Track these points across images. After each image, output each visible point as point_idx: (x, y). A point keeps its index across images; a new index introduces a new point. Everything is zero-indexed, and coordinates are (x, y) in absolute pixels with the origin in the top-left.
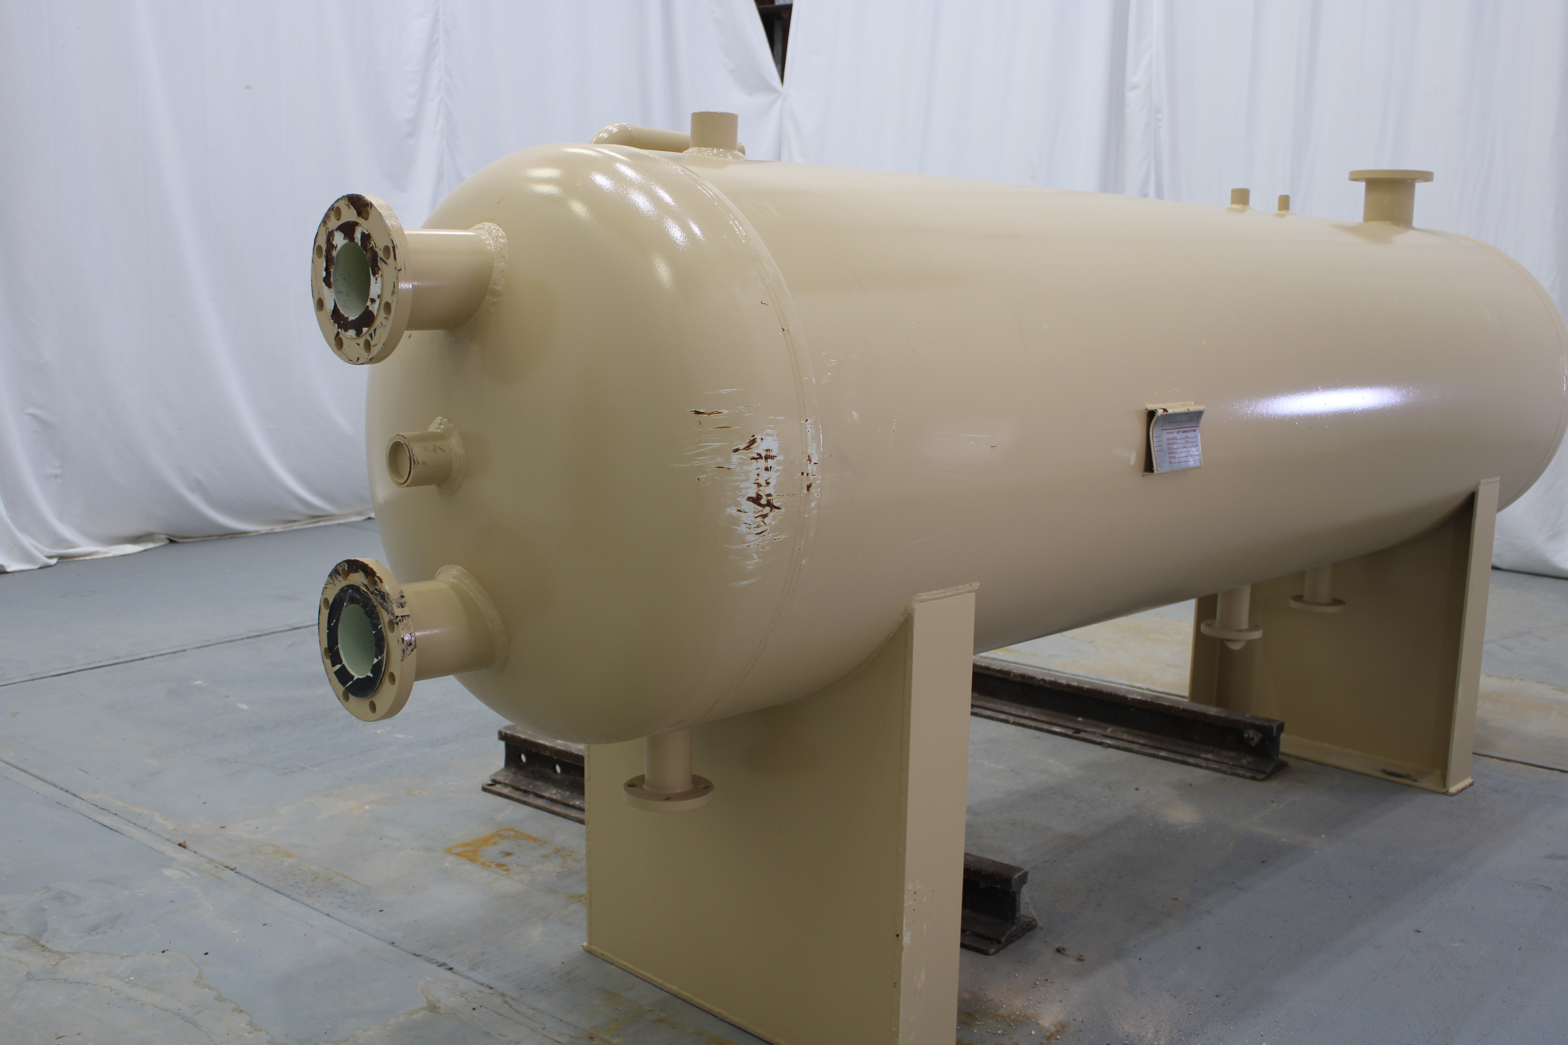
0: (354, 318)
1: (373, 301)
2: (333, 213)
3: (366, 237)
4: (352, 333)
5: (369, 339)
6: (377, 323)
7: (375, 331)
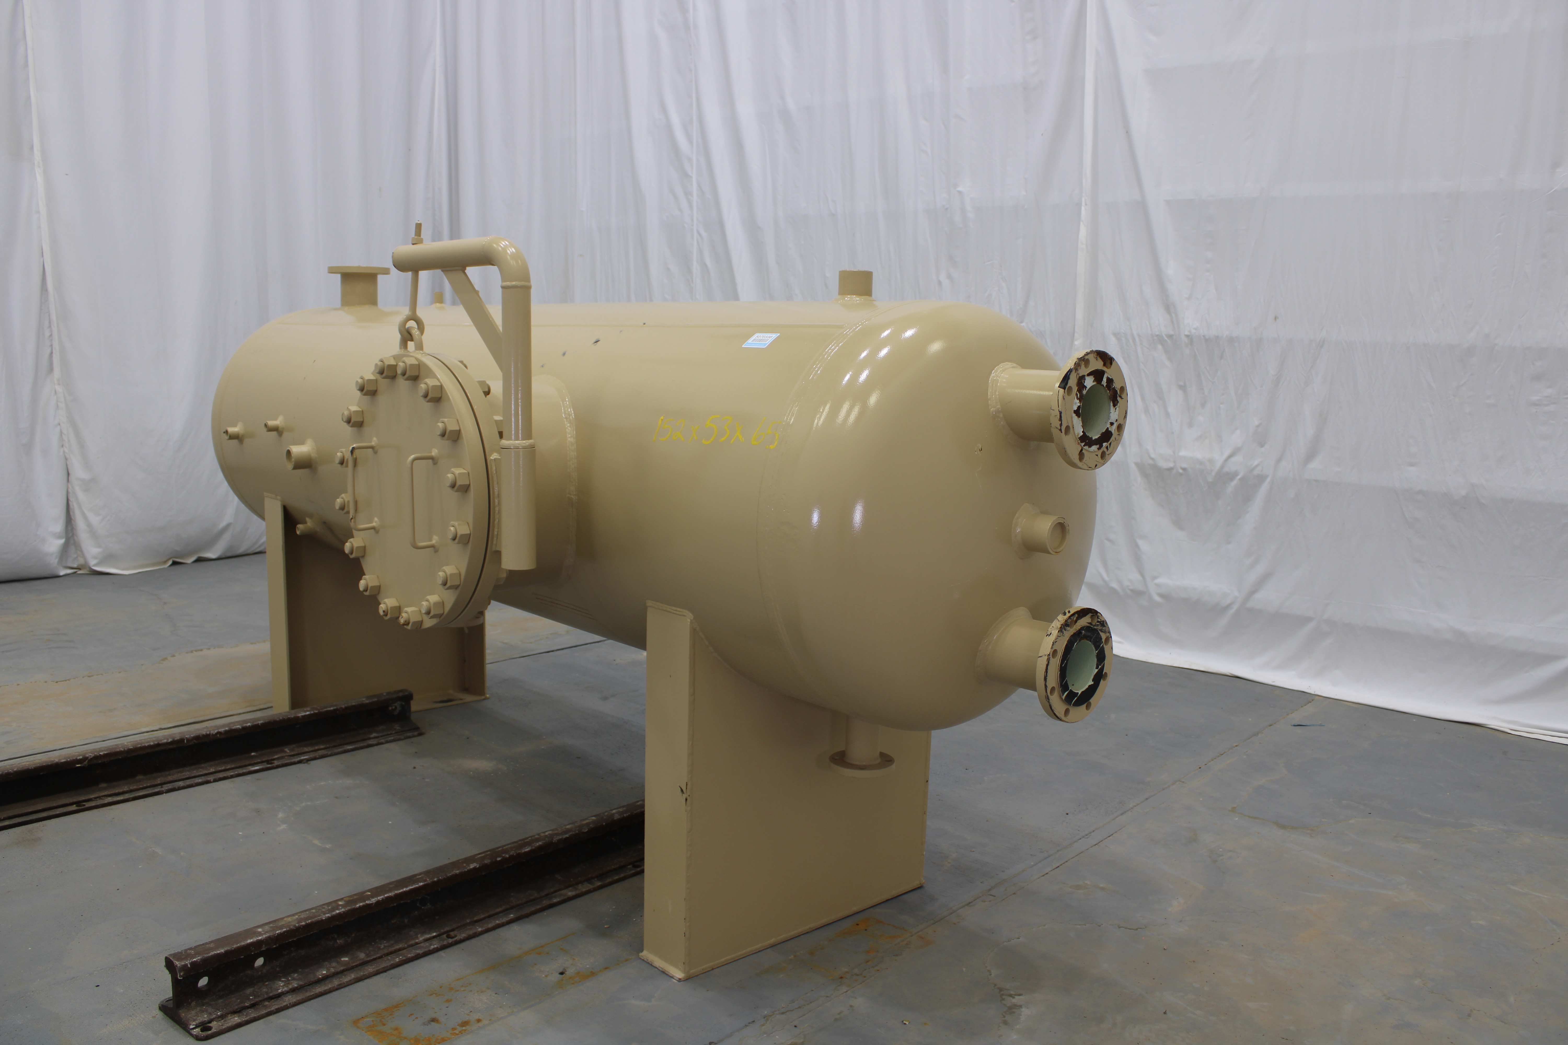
0: (1097, 437)
1: (1112, 424)
2: (1083, 363)
3: (1110, 381)
4: (1094, 448)
5: (1105, 450)
6: (1113, 438)
7: (1110, 444)
